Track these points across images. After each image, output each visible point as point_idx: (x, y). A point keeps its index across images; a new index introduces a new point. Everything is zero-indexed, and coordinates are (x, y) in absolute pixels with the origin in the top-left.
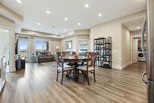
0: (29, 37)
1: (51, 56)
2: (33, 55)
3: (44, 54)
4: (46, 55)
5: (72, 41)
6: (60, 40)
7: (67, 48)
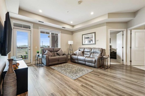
0: (31, 25)
1: (63, 55)
2: (38, 53)
3: (54, 52)
4: (56, 53)
5: (95, 33)
6: (72, 33)
7: (83, 43)
